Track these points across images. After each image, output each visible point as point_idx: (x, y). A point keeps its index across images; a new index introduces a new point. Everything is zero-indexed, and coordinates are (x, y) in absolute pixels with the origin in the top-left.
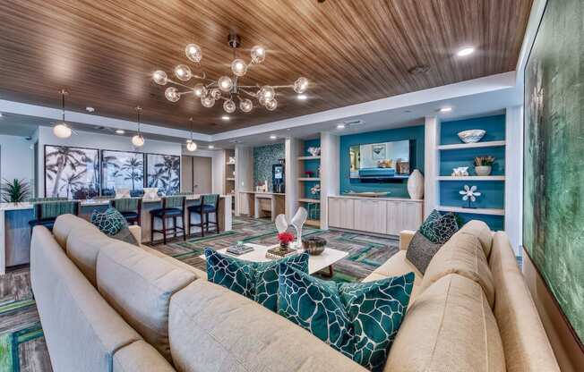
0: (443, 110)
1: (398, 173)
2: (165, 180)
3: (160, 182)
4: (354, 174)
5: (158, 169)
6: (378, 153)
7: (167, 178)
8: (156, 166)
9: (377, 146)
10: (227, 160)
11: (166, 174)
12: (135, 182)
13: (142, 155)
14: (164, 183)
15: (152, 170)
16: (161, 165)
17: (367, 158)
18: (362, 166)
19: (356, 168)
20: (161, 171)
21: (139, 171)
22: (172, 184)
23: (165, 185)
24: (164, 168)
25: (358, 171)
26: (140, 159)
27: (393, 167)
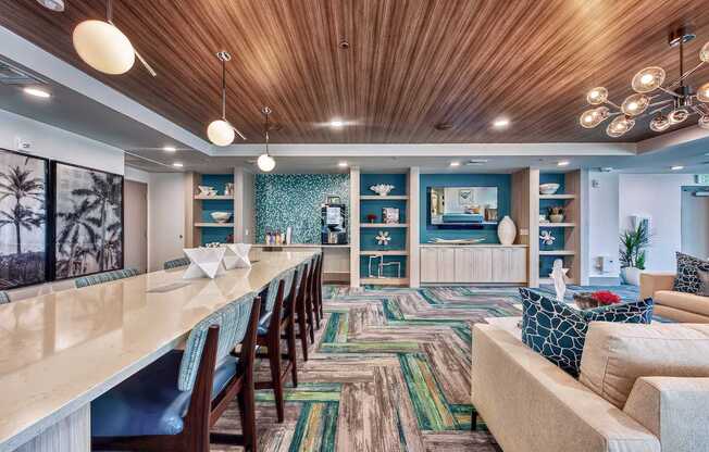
0: (560, 164)
1: (487, 219)
2: (94, 227)
3: (82, 229)
4: (436, 219)
5: (80, 200)
6: (465, 197)
7: (98, 223)
8: (75, 193)
9: (465, 190)
10: (197, 191)
11: (95, 214)
12: (23, 230)
13: (41, 164)
14: (91, 232)
15: (65, 204)
16: (87, 192)
17: (453, 203)
18: (446, 211)
19: (438, 213)
20: (85, 207)
21: (34, 203)
22: (108, 236)
23: (93, 237)
24: (92, 199)
25: (441, 217)
26: (37, 173)
27: (482, 214)
